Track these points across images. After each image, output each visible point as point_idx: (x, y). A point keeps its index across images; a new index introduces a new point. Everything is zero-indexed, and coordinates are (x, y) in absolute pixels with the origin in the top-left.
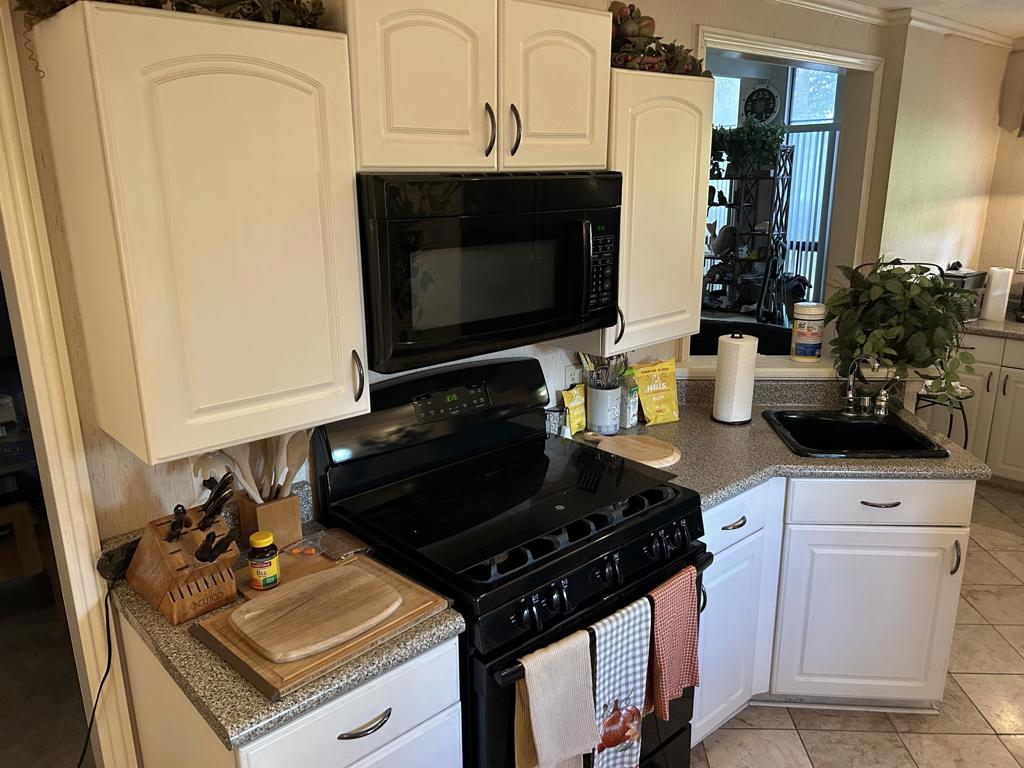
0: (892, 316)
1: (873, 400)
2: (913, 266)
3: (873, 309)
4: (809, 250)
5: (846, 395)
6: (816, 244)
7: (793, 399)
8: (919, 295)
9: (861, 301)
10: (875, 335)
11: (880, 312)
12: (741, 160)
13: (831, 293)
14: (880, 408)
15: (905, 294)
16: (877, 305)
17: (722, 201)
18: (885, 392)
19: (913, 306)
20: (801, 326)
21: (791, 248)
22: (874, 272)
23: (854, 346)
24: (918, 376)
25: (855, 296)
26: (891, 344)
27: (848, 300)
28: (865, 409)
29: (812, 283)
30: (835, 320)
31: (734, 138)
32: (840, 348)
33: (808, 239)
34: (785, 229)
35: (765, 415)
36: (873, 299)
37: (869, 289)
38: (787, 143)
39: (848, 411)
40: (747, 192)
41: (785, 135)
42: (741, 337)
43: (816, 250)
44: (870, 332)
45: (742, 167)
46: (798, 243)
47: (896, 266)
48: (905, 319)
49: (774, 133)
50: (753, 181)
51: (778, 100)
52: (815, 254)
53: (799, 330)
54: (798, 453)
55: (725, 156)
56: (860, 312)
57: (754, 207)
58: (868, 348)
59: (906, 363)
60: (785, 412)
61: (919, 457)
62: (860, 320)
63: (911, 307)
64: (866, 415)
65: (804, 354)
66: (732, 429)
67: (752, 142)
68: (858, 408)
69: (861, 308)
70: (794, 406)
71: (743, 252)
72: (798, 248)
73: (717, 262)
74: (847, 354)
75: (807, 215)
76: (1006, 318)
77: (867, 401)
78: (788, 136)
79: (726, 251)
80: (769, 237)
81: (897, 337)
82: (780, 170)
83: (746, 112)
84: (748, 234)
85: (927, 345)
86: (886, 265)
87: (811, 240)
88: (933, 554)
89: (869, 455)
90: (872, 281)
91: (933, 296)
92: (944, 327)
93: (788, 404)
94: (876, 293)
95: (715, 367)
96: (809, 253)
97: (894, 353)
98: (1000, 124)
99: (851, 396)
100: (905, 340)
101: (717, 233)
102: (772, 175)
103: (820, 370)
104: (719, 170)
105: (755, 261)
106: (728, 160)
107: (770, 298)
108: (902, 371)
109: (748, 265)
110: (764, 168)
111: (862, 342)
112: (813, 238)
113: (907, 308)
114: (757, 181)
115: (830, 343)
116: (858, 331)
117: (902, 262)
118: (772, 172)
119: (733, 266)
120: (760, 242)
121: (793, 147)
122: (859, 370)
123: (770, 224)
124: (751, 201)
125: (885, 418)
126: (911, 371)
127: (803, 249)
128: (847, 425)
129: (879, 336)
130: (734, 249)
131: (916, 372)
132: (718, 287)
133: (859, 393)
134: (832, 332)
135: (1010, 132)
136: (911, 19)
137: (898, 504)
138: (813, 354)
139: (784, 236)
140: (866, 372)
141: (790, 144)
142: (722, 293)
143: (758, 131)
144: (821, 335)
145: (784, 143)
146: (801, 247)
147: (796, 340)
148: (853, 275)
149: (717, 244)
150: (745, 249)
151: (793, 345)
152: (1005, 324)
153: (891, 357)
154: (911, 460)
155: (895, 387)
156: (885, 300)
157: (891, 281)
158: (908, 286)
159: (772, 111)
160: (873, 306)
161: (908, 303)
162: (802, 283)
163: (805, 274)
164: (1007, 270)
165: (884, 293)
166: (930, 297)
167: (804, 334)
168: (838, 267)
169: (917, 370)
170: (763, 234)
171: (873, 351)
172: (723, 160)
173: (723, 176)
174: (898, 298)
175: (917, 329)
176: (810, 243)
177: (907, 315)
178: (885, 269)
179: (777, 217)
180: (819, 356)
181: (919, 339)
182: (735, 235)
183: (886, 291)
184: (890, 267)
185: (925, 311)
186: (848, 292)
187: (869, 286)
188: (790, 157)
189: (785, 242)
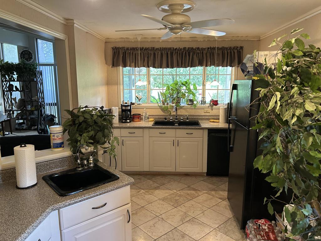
0: (89, 128)
1: (88, 161)
2: (93, 108)
3: (81, 126)
4: (54, 105)
5: (77, 161)
6: (56, 103)
7: (55, 167)
8: (97, 118)
9: (76, 123)
10: (84, 136)
11: (84, 127)
12: (22, 75)
13: (64, 121)
14: (91, 164)
15: (92, 118)
16: (82, 124)
17: (17, 89)
18: (91, 157)
19: (95, 123)
20: (53, 136)
21: (47, 105)
22: (79, 111)
23: (77, 141)
24: (102, 148)
25: (74, 121)
26: (91, 138)
27: (71, 123)
28: (85, 165)
29: (57, 116)
30: (67, 131)
31: (18, 67)
32: (71, 143)
33: (52, 102)
34: (44, 99)
35: (44, 178)
36: (81, 121)
37: (78, 118)
38: (39, 69)
39: (79, 168)
40: (27, 86)
41: (38, 66)
42: (25, 146)
43: (56, 105)
44: (82, 135)
45: (23, 77)
46: (49, 103)
47: (87, 109)
48: (94, 128)
49: (33, 65)
50: (29, 82)
51: (33, 55)
52: (56, 106)
53: (53, 138)
54: (62, 195)
55: (15, 73)
56: (76, 127)
57: (30, 91)
58: (82, 141)
59: (97, 144)
60: (53, 175)
61: (110, 182)
62: (77, 131)
63: (94, 123)
64: (86, 167)
65: (57, 147)
66: (28, 190)
67: (26, 68)
68: (82, 165)
69: (77, 126)
70: (56, 170)
71: (29, 108)
72: (49, 105)
73: (19, 112)
74: (74, 144)
75: (51, 94)
76: (119, 122)
77: (85, 162)
78: (39, 67)
79: (22, 108)
80: (38, 102)
81: (92, 135)
82: (38, 78)
83: (21, 58)
84: (30, 101)
85: (103, 137)
86: (83, 108)
87: (53, 102)
88: (121, 218)
89: (91, 187)
90: (79, 115)
91: (101, 118)
92: (107, 129)
93: (54, 170)
94: (81, 119)
95: (14, 161)
96: (54, 106)
97: (92, 141)
98: (106, 64)
99: (79, 161)
100: (95, 136)
101: (17, 101)
102: (35, 80)
103: (65, 153)
104: (13, 78)
105: (34, 110)
106: (17, 75)
107: (42, 123)
108: (96, 147)
109: (32, 112)
110: (32, 78)
111: (80, 139)
112: (54, 101)
113: (93, 124)
114: (30, 82)
115: (67, 141)
116: (77, 135)
117: (88, 107)
118: (35, 79)
119: (26, 113)
120: (35, 104)
121: (41, 71)
122: (80, 150)
123: (38, 98)
124: (29, 89)
125: (93, 167)
126: (99, 147)
127: (51, 105)
128: (80, 174)
129: (86, 136)
130: (25, 107)
131: (101, 147)
132: (21, 121)
133: (82, 160)
134: (67, 136)
135: (109, 66)
136: (74, 23)
137: (106, 204)
138: (61, 147)
139: (44, 101)
140: (83, 150)
141: (40, 70)
142: (23, 123)
143: (27, 64)
144: (63, 138)
145: (38, 69)
146: (50, 105)
147: (52, 142)
148: (71, 113)
149: (18, 105)
150: (30, 106)
151: (52, 144)
152: (119, 124)
153: (91, 143)
154: (107, 184)
155: (94, 154)
156: (85, 121)
157: (86, 114)
158: (92, 115)
159: (31, 58)
160: (81, 124)
161: (94, 122)
162: (53, 117)
163: (54, 114)
164: (116, 107)
165: (84, 119)
166: (100, 119)
167: (55, 139)
168: (64, 110)
169: (101, 146)
170: (36, 101)
171: (84, 142)
172: (15, 75)
173: (16, 80)
174: (90, 120)
175: (98, 131)
176: (53, 103)
177: (94, 126)
178: (83, 110)
179: (40, 95)
180: (63, 147)
181: (100, 134)
182: (24, 102)
183: (85, 118)
184: (84, 109)
185: (100, 124)
186: (70, 120)
187: (78, 117)
188: (41, 74)
189: (44, 103)
